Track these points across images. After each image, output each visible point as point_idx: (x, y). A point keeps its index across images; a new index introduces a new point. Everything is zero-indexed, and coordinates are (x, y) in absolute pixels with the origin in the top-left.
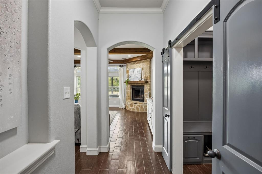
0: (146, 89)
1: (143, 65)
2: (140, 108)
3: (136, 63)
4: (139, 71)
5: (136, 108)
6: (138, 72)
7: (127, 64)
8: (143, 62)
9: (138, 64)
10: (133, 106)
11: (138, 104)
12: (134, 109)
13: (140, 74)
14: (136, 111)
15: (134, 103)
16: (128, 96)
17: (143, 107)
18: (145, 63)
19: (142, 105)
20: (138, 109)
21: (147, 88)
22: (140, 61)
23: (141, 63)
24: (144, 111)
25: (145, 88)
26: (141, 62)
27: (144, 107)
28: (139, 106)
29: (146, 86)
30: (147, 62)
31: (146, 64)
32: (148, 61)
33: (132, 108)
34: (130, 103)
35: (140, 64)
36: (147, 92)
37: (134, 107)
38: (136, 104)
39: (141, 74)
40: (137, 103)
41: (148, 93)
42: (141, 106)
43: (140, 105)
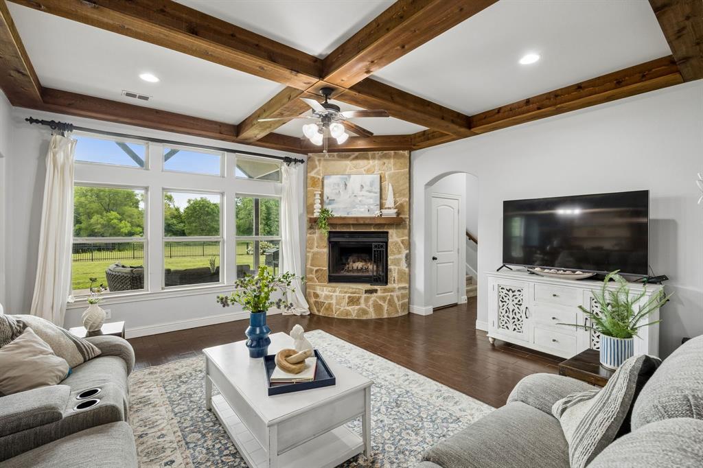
0: (396, 243)
1: (385, 167)
2: (385, 306)
3: (353, 156)
4: (368, 184)
5: (371, 306)
6: (366, 188)
7: (310, 154)
8: (385, 156)
9: (361, 162)
10: (362, 301)
11: (379, 293)
12: (365, 312)
13: (372, 194)
14: (372, 315)
15: (367, 292)
16: (315, 269)
17: (394, 300)
18: (392, 161)
19: (392, 294)
20: (378, 308)
21: (399, 240)
22: (369, 153)
23: (373, 158)
24: (397, 312)
25: (390, 240)
26: (377, 156)
27: (399, 300)
28: (384, 299)
29: (394, 235)
30: (398, 159)
31: (394, 164)
32: (403, 156)
33: (357, 307)
34: (346, 292)
35: (371, 161)
36: (400, 252)
37: (366, 306)
38: (375, 294)
39: (378, 195)
40: (376, 291)
41: (404, 255)
42: (389, 300)
43: (386, 294)
